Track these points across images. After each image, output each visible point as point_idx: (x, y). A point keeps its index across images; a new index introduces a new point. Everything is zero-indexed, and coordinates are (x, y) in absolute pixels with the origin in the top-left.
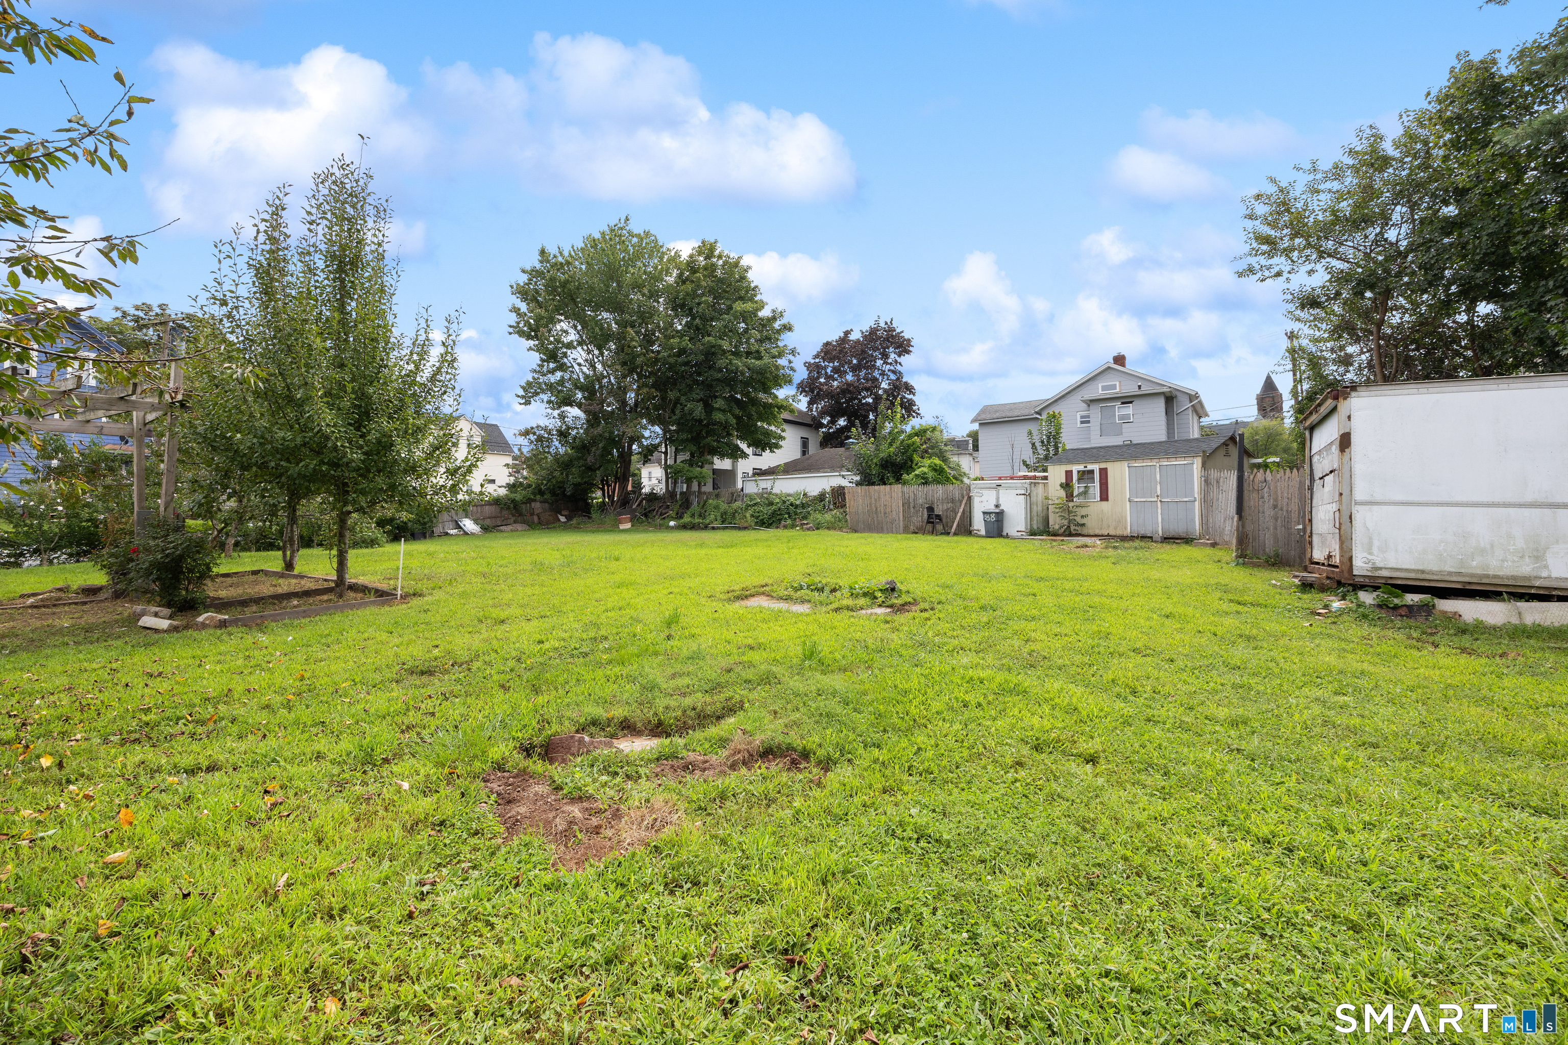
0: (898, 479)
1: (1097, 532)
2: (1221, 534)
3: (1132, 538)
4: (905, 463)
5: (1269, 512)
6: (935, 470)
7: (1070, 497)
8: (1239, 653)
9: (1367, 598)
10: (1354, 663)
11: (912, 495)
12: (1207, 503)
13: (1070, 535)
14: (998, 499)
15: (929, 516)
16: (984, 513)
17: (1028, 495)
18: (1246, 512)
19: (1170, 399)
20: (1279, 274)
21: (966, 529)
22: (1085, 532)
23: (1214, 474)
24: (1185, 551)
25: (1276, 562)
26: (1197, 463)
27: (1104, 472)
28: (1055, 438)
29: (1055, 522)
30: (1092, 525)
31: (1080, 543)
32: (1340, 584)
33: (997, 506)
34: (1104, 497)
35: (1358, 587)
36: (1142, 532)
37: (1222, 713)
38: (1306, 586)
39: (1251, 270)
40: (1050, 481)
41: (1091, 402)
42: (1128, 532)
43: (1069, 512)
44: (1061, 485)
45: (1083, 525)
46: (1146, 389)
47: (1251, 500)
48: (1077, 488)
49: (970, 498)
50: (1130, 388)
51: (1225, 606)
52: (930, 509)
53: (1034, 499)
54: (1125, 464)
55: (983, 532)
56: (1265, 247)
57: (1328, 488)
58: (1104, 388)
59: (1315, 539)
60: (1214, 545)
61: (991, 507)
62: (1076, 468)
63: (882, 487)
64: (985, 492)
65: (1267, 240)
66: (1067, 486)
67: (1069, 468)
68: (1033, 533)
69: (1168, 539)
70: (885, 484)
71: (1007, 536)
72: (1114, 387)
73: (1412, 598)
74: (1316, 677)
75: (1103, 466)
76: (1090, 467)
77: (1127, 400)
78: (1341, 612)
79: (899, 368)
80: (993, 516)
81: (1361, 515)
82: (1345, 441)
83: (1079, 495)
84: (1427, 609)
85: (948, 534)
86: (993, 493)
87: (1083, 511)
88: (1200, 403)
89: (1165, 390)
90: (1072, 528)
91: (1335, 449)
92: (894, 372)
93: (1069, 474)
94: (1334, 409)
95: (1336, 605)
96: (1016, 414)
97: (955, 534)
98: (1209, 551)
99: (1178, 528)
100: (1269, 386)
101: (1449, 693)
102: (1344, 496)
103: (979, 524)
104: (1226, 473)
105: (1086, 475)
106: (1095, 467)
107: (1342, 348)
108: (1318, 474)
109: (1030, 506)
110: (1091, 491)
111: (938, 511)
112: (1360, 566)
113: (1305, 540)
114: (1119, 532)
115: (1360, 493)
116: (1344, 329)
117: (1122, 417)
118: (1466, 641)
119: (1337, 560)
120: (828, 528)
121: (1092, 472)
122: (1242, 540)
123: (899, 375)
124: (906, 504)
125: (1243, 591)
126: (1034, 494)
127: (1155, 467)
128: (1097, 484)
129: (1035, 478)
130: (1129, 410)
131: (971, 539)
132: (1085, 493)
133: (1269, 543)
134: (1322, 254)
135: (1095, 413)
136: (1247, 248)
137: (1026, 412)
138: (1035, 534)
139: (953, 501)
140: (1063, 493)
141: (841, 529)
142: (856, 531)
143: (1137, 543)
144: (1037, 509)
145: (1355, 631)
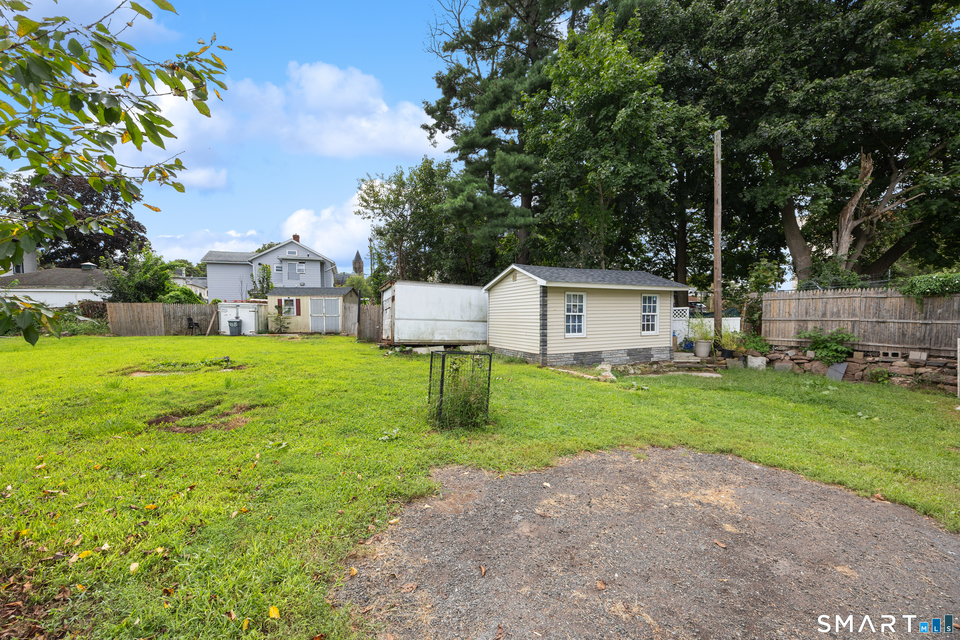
0: (154, 299)
1: (295, 331)
2: (350, 331)
3: (312, 334)
4: (158, 287)
5: (368, 321)
6: (186, 294)
7: (280, 313)
8: (369, 367)
9: (397, 349)
10: (396, 366)
11: (172, 311)
12: (345, 317)
13: (281, 333)
14: (237, 313)
15: (190, 324)
16: (229, 322)
17: (257, 312)
18: (361, 321)
19: (323, 263)
20: (369, 217)
21: (216, 331)
22: (288, 331)
23: (348, 305)
24: (336, 339)
25: (371, 341)
26: (341, 299)
27: (298, 301)
28: (267, 279)
29: (272, 326)
30: (292, 328)
31: (289, 337)
32: (391, 346)
33: (237, 318)
34: (299, 313)
35: (396, 346)
36: (317, 331)
37: (370, 379)
38: (382, 348)
39: (359, 213)
40: (269, 304)
41: (282, 260)
42: (310, 331)
43: (281, 321)
44: (276, 307)
45: (288, 328)
46: (312, 257)
47: (363, 316)
48: (285, 309)
49: (218, 313)
50: (303, 255)
51: (360, 356)
52: (190, 320)
53: (260, 314)
54: (309, 298)
55: (228, 332)
56: (365, 204)
57: (388, 313)
58: (289, 253)
59: (384, 331)
60: (347, 335)
61: (233, 318)
62: (283, 298)
63: (139, 304)
64: (229, 309)
65: (366, 201)
66: (279, 307)
67: (280, 298)
68: (259, 333)
69: (328, 333)
70: (140, 301)
71: (244, 335)
72: (294, 253)
73: (408, 348)
74: (389, 369)
75: (298, 298)
76: (291, 298)
77: (302, 262)
78: (391, 354)
79: (129, 209)
80: (235, 324)
81: (398, 324)
82: (393, 298)
83: (285, 313)
84: (411, 351)
85: (205, 335)
86: (234, 310)
87: (288, 321)
88: (336, 268)
89: (320, 259)
90: (282, 329)
91: (390, 300)
92: (125, 212)
93: (280, 301)
94: (390, 287)
95: (390, 352)
96: (234, 260)
97: (209, 335)
98: (346, 338)
99: (332, 329)
100: (358, 256)
101: (415, 368)
102: (392, 316)
103: (225, 327)
104: (352, 305)
105: (289, 302)
106: (294, 298)
107: (389, 252)
108: (385, 308)
109: (258, 317)
110: (292, 311)
111: (195, 321)
112: (396, 340)
113: (379, 332)
114: (306, 331)
115: (396, 317)
116: (389, 245)
117: (299, 270)
118: (418, 358)
119: (390, 338)
120: (86, 334)
121: (292, 301)
122: (360, 332)
123: (131, 216)
124: (167, 316)
125: (364, 351)
126: (260, 311)
127: (323, 300)
128: (295, 307)
129: (260, 302)
130: (303, 267)
131: (218, 337)
132: (289, 311)
133: (368, 333)
134: (384, 214)
135: (285, 266)
136: (358, 202)
137: (241, 259)
138: (261, 333)
139: (205, 314)
140: (277, 311)
141: (101, 334)
142: (119, 335)
143: (316, 336)
144: (262, 319)
145: (395, 359)
